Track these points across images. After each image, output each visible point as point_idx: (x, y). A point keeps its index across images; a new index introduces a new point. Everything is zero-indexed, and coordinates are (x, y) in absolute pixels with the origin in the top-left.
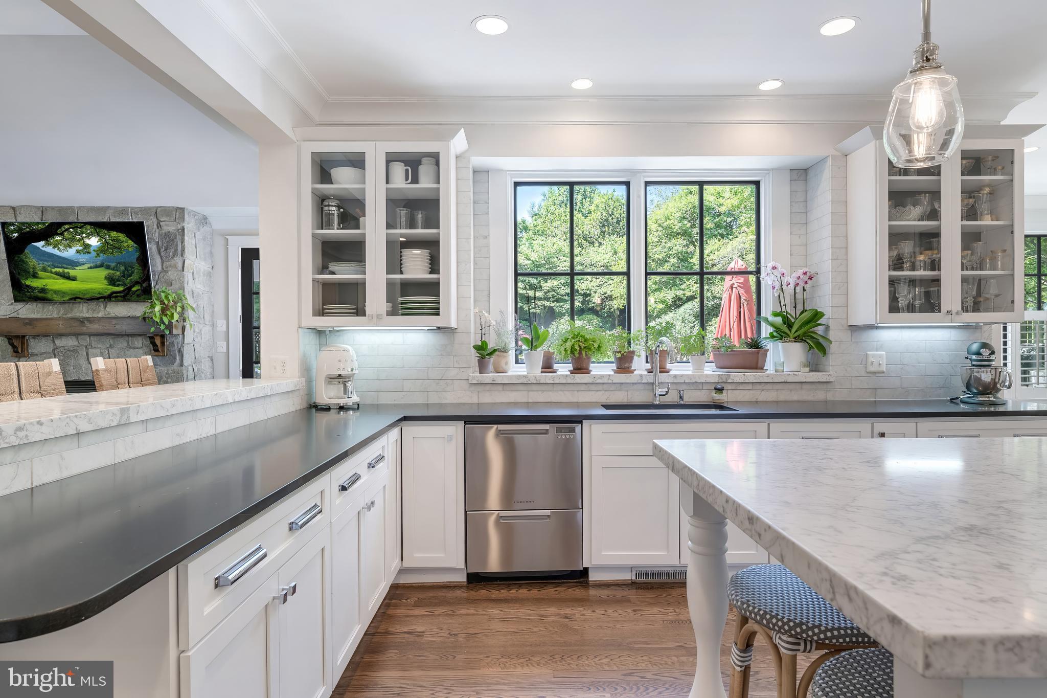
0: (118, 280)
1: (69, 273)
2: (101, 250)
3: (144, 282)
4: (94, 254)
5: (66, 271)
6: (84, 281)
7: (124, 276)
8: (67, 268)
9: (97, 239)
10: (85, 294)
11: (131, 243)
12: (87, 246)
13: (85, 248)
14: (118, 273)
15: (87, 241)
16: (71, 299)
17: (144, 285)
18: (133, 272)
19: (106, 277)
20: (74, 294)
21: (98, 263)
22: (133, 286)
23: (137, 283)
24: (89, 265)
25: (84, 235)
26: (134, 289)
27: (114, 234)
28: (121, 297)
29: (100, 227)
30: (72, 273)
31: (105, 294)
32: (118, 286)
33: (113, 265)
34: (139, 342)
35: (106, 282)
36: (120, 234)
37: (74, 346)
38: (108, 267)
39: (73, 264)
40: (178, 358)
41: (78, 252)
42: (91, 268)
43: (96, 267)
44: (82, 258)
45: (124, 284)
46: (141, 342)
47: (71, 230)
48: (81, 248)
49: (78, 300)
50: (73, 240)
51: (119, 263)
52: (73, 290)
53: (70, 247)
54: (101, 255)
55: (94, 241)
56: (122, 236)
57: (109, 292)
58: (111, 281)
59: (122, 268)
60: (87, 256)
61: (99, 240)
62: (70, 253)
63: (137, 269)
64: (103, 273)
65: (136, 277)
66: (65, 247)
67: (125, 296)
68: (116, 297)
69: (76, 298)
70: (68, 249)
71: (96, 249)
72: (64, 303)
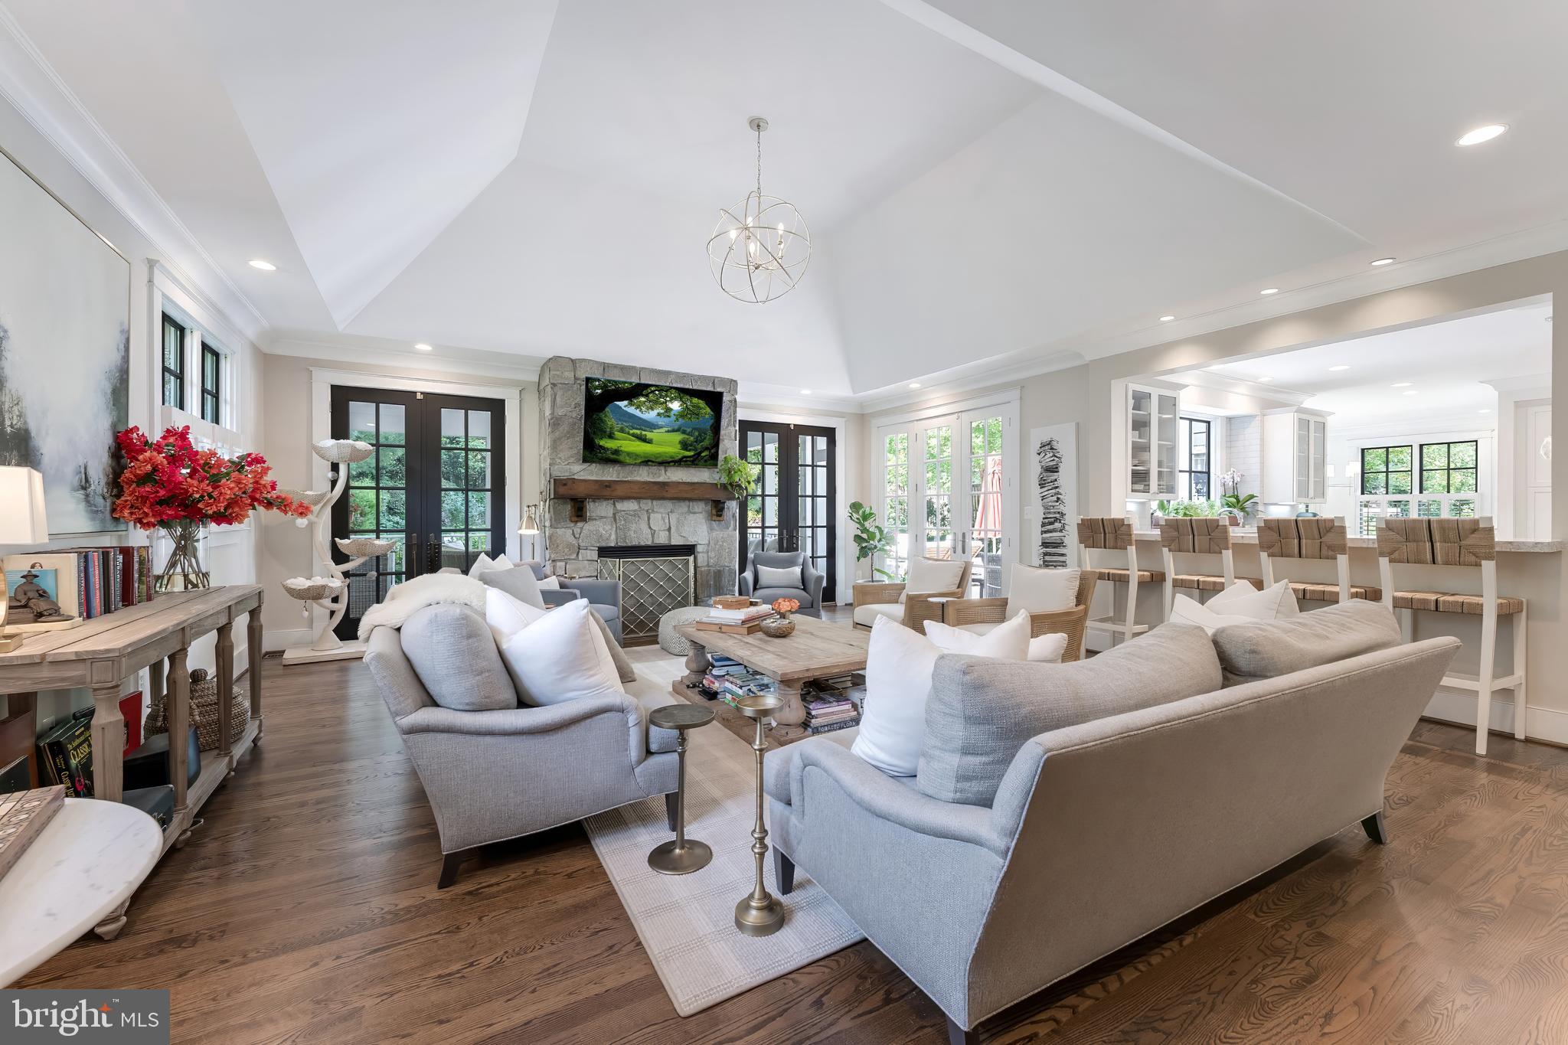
0: (691, 445)
1: (646, 435)
2: (681, 415)
3: (712, 448)
4: (673, 418)
5: (644, 433)
6: (660, 444)
7: (696, 442)
8: (644, 431)
9: (679, 404)
10: (657, 458)
11: (708, 410)
12: (669, 410)
13: (666, 412)
14: (692, 438)
15: (670, 405)
16: (643, 462)
17: (712, 451)
18: (705, 438)
19: (680, 442)
20: (645, 457)
21: (676, 428)
22: (703, 452)
23: (707, 449)
24: (667, 429)
25: (668, 399)
26: (703, 454)
27: (695, 400)
28: (690, 461)
29: (684, 393)
30: (649, 435)
31: (677, 458)
32: (690, 450)
33: (688, 430)
34: (700, 507)
35: (679, 446)
36: (700, 401)
37: (635, 511)
38: (684, 432)
39: (651, 426)
40: (732, 522)
41: (659, 414)
42: (668, 431)
43: (673, 431)
44: (661, 421)
45: (695, 450)
46: (701, 507)
47: (657, 392)
48: (662, 411)
49: (650, 463)
50: (656, 402)
51: (694, 429)
52: (647, 453)
53: (652, 409)
54: (680, 419)
55: (676, 406)
56: (702, 404)
57: (680, 457)
58: (685, 445)
59: (697, 434)
60: (667, 419)
61: (681, 405)
62: (651, 415)
63: (709, 433)
64: (678, 437)
65: (706, 443)
66: (648, 409)
67: (693, 462)
68: (686, 461)
69: (647, 461)
70: (650, 411)
71: (676, 413)
72: (635, 464)
